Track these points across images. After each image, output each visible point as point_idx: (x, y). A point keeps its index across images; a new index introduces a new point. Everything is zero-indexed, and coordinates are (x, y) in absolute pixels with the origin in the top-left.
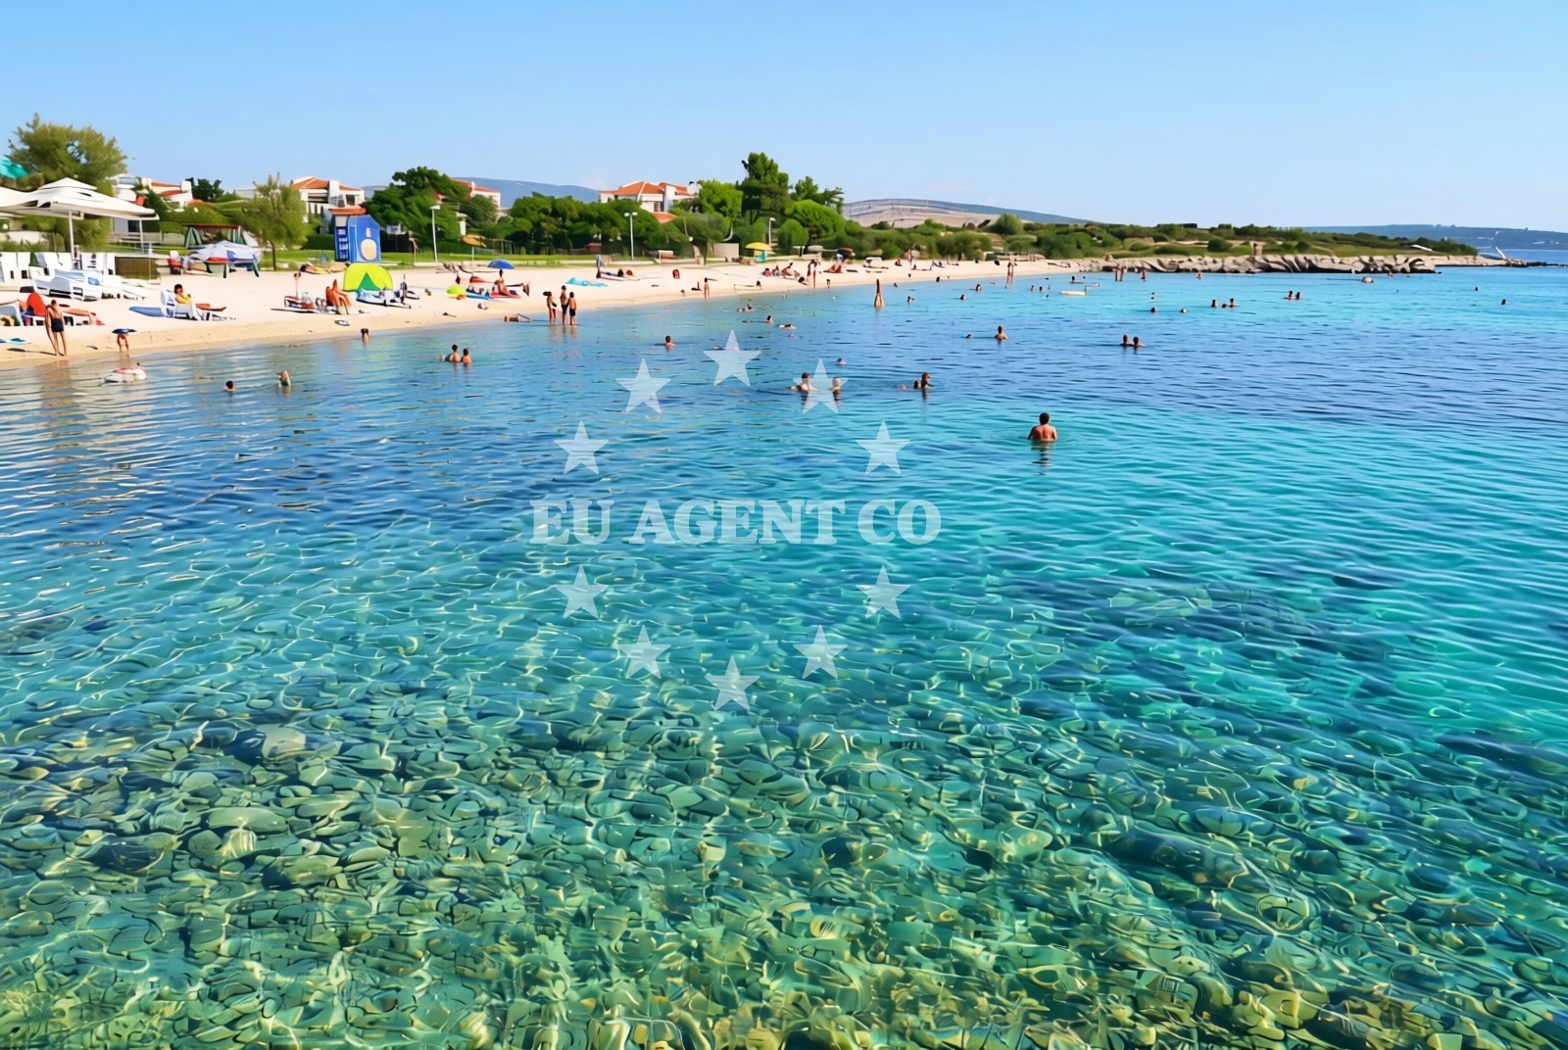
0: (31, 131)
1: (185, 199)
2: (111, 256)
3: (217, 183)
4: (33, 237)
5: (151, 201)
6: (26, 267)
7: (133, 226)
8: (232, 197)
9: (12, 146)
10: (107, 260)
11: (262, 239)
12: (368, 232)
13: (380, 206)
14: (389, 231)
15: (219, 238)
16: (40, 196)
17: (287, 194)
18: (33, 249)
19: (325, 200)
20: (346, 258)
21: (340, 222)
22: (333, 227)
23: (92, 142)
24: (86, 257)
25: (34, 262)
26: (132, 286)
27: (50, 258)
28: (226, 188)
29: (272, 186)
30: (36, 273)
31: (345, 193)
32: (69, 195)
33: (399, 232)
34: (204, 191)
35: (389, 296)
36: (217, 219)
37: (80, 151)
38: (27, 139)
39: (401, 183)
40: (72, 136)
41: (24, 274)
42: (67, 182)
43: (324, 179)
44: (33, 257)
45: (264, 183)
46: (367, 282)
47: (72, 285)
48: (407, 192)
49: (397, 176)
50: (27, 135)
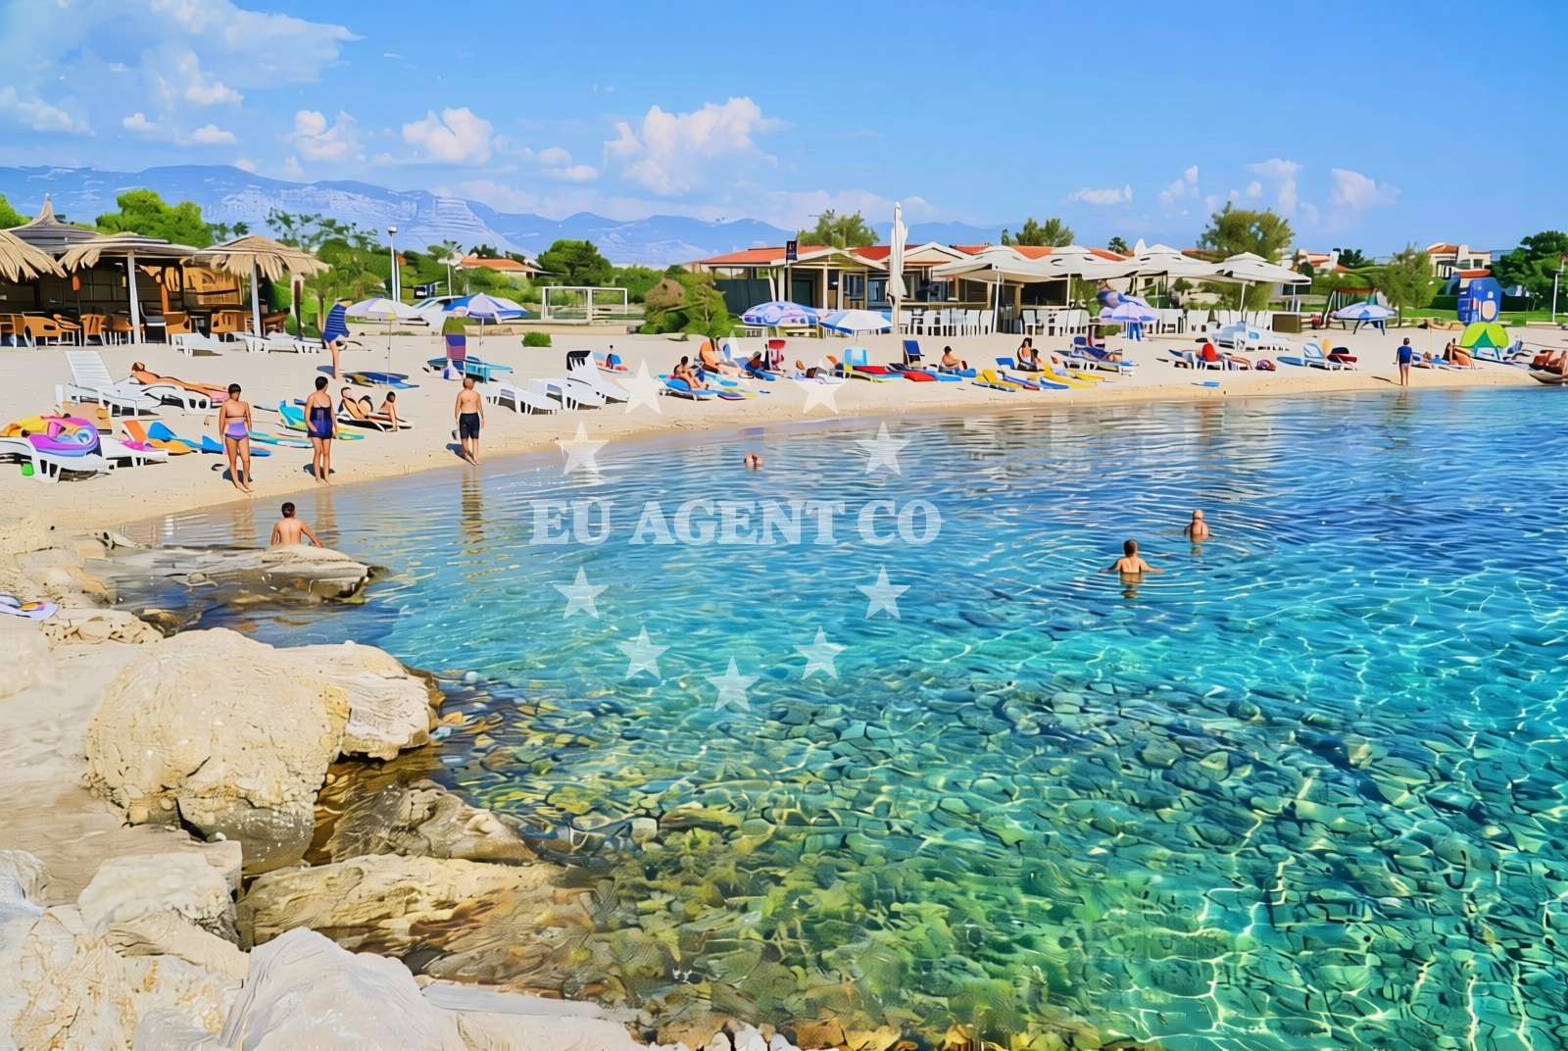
0: (1222, 215)
1: (1332, 264)
2: (1270, 314)
3: (1359, 251)
4: (1212, 298)
5: (1306, 269)
6: (1205, 323)
7: (1287, 289)
8: (1369, 264)
9: (1207, 227)
10: (1266, 317)
11: (1393, 300)
12: (1491, 295)
13: (1503, 270)
14: (1508, 292)
15: (1356, 301)
16: (1226, 266)
17: (1422, 259)
18: (1212, 308)
19: (1452, 263)
20: (1465, 318)
21: (1464, 283)
22: (1456, 288)
23: (1269, 224)
24: (1251, 314)
25: (1211, 319)
26: (1283, 339)
27: (1222, 315)
28: (1366, 256)
29: (1409, 253)
30: (1211, 328)
31: (1472, 258)
32: (1247, 267)
33: (1518, 294)
34: (1348, 259)
35: (1503, 353)
36: (1357, 282)
37: (1259, 229)
38: (1220, 222)
39: (1528, 247)
40: (1251, 218)
41: (1204, 329)
42: (1247, 254)
43: (1453, 244)
44: (1211, 315)
45: (1402, 251)
46: (1484, 341)
47: (1237, 337)
48: (1533, 256)
49: (1526, 241)
50: (1220, 219)
